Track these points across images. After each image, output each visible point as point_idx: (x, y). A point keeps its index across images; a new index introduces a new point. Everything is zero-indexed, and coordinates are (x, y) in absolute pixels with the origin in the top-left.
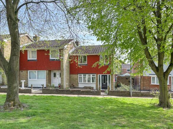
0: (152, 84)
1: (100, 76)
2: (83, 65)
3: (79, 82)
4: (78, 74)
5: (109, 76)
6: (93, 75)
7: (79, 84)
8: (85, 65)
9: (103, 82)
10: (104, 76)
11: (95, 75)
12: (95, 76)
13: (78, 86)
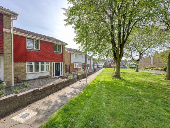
0: (75, 68)
1: (53, 63)
2: (35, 51)
3: (27, 73)
4: (25, 62)
5: (62, 63)
6: (47, 63)
7: (27, 75)
8: (37, 51)
9: (57, 69)
10: (58, 64)
11: (49, 62)
12: (49, 64)
13: (26, 77)
